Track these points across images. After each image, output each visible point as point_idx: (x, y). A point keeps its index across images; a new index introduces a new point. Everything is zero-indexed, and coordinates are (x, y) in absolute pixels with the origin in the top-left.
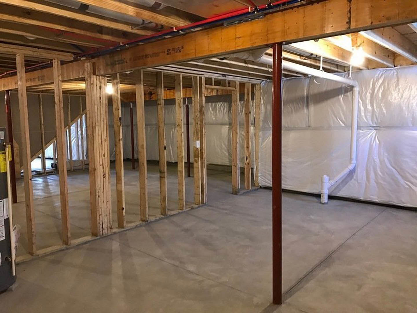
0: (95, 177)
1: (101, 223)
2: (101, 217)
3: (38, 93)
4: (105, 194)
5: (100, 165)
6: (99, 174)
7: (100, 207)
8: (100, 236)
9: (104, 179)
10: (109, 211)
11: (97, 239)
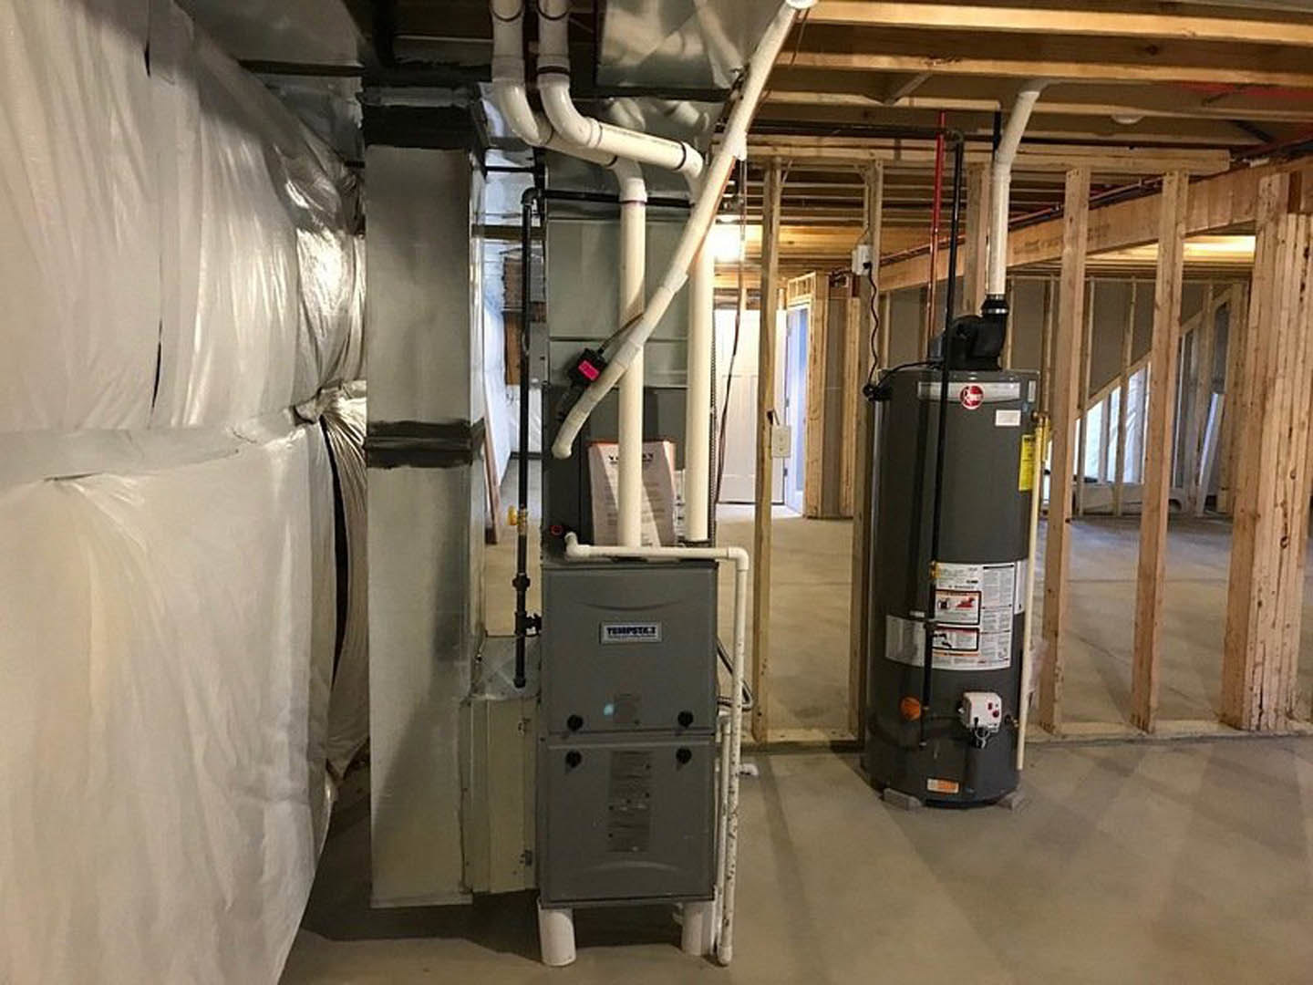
0: (1253, 540)
1: (1257, 690)
2: (1259, 670)
3: (1044, 278)
4: (1280, 598)
5: (1276, 505)
6: (1267, 533)
7: (1259, 639)
8: (1249, 730)
9: (1286, 550)
10: (1290, 657)
11: (1240, 738)
